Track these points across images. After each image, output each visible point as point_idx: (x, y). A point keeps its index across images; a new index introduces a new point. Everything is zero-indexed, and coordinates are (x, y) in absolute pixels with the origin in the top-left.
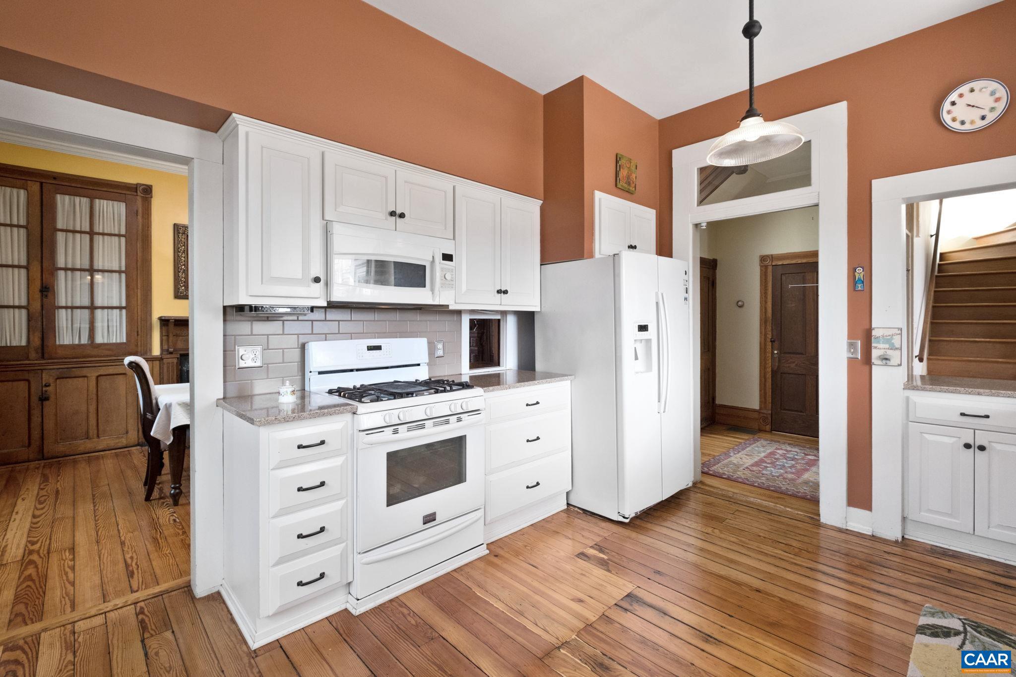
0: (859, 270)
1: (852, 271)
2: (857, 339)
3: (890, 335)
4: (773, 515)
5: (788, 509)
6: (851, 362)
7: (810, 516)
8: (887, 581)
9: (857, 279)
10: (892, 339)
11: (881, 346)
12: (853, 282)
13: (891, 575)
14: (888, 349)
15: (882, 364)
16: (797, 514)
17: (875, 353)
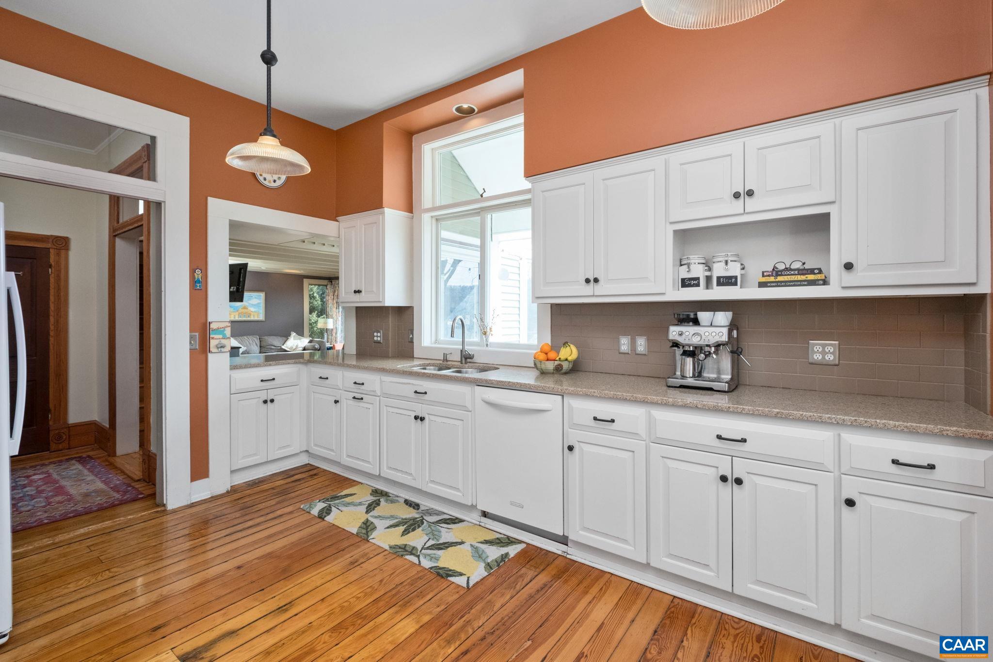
0: (198, 272)
1: (192, 271)
2: (196, 332)
3: (223, 328)
4: (126, 529)
5: (129, 517)
6: (192, 351)
7: (155, 510)
8: (267, 511)
9: (196, 279)
10: (224, 330)
11: (216, 336)
12: (193, 282)
13: (261, 507)
14: (222, 339)
15: (218, 351)
16: (142, 516)
17: (213, 343)
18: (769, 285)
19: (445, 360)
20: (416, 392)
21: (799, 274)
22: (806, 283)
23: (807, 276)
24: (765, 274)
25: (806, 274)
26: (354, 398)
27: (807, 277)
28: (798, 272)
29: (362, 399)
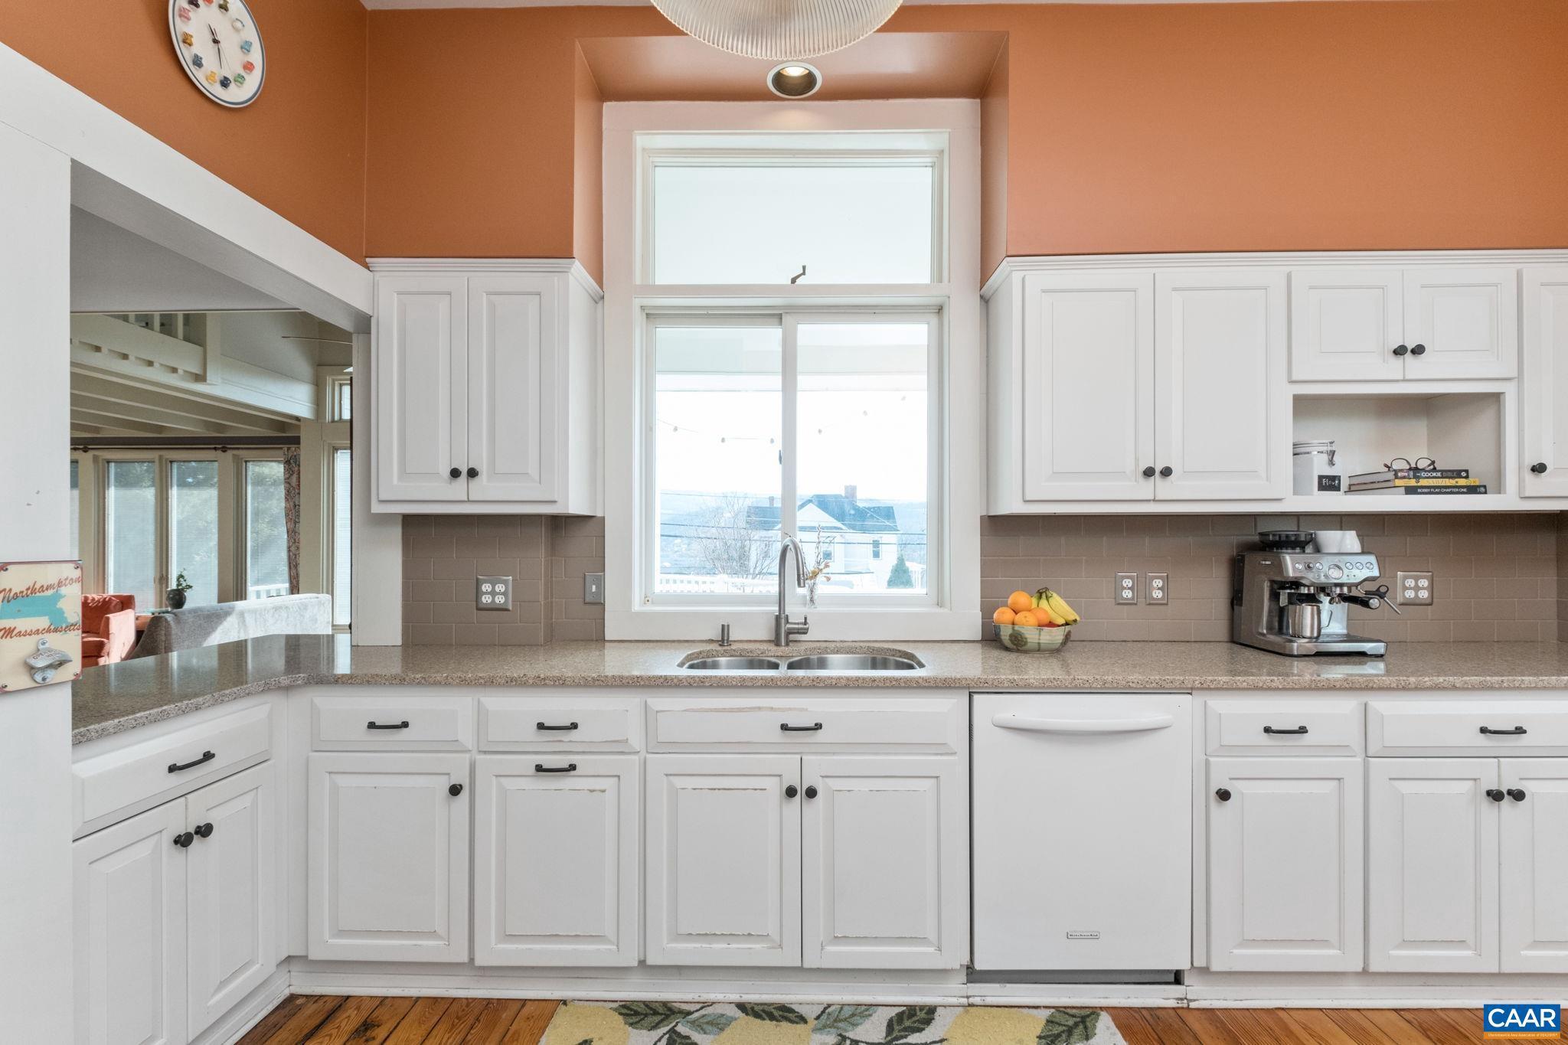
15: (30, 684)
18: (1419, 490)
19: (724, 640)
20: (785, 727)
21: (1442, 477)
22: (1465, 490)
23: (1456, 480)
24: (1399, 474)
25: (1455, 478)
26: (539, 768)
27: (1457, 482)
28: (1442, 474)
29: (573, 767)
